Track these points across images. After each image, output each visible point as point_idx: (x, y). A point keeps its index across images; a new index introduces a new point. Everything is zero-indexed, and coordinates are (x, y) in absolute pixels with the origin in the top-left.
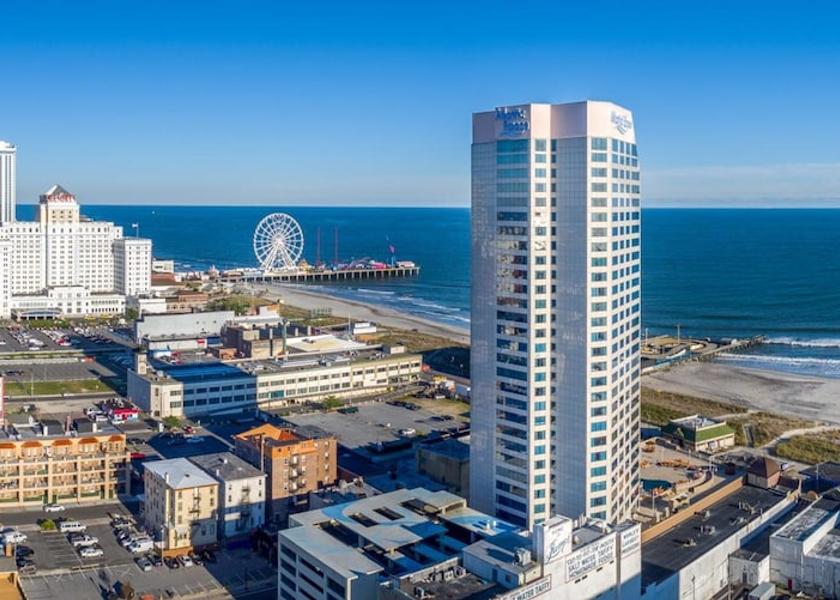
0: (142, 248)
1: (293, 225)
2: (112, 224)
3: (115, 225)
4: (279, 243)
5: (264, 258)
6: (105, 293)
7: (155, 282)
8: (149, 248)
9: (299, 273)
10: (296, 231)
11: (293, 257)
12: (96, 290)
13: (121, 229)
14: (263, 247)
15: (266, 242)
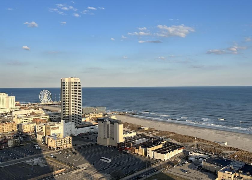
0: (13, 98)
1: (49, 93)
2: (5, 93)
3: (6, 93)
4: (45, 97)
5: (42, 100)
6: (4, 108)
7: (16, 106)
8: (14, 98)
9: (50, 103)
10: (50, 94)
11: (49, 100)
12: (2, 108)
13: (7, 94)
14: (41, 98)
15: (43, 97)
